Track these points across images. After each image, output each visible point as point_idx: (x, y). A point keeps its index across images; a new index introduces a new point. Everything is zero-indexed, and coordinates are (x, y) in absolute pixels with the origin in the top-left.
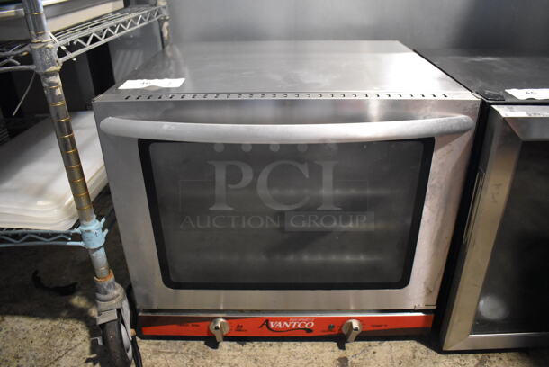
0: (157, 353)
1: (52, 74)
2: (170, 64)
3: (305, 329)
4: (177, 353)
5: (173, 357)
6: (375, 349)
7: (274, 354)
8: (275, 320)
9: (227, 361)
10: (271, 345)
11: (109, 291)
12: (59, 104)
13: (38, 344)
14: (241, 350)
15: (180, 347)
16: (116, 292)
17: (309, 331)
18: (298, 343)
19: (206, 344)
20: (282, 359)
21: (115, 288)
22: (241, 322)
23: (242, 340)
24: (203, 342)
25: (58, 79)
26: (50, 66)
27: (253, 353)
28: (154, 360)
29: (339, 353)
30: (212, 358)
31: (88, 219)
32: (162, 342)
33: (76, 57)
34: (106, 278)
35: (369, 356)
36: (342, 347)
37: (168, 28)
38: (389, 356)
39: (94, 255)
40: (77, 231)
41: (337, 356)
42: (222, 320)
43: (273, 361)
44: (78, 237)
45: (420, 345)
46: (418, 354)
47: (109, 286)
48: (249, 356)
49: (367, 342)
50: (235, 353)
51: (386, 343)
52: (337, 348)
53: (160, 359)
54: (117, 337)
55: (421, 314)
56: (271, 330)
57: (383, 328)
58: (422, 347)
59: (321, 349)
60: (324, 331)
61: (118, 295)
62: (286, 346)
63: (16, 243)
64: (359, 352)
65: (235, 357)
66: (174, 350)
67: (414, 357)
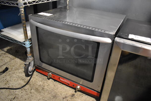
0: (37, 75)
1: (22, 8)
2: (68, 11)
3: (68, 83)
4: (40, 77)
5: (39, 78)
6: (83, 96)
7: (59, 86)
8: (61, 78)
9: (49, 83)
11: (29, 58)
12: (22, 15)
13: (18, 65)
14: (53, 82)
15: (42, 76)
16: (31, 59)
17: (69, 84)
18: (66, 86)
20: (60, 88)
21: (31, 58)
22: (54, 76)
23: (55, 80)
25: (23, 10)
26: (20, 6)
27: (55, 84)
28: (35, 77)
29: (74, 93)
30: (46, 81)
31: (26, 41)
32: (40, 74)
33: (30, 5)
34: (29, 55)
35: (80, 97)
36: (76, 92)
37: (68, 2)
38: (85, 99)
39: (27, 49)
40: (24, 43)
41: (73, 93)
42: (51, 74)
43: (58, 88)
44: (24, 44)
47: (29, 57)
48: (54, 84)
49: (82, 93)
52: (74, 91)
53: (36, 77)
54: (27, 68)
56: (60, 80)
57: (86, 91)
59: (70, 90)
60: (72, 86)
61: (31, 60)
63: (15, 42)
64: (79, 95)
65: (51, 83)
66: (40, 76)
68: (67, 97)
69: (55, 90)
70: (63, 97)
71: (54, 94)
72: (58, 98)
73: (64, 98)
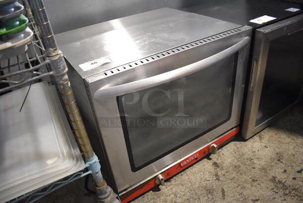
3: (195, 159)
6: (222, 152)
7: (187, 177)
9: (170, 193)
10: (182, 175)
14: (172, 184)
15: (143, 200)
17: (197, 158)
18: (192, 167)
19: (153, 191)
20: (192, 178)
24: (151, 192)
29: (211, 162)
30: (163, 196)
35: (222, 156)
36: (210, 159)
38: (229, 152)
40: (86, 166)
41: (211, 164)
43: (189, 181)
45: (236, 142)
46: (238, 146)
48: (177, 185)
50: (171, 187)
51: (223, 148)
52: (208, 161)
55: (234, 129)
58: (237, 143)
59: (203, 164)
60: (202, 156)
62: (188, 171)
64: (217, 157)
65: (172, 189)
67: (238, 148)
68: (218, 174)
69: (194, 186)
70: (214, 179)
71: (202, 191)
72: (214, 187)
73: (218, 179)
